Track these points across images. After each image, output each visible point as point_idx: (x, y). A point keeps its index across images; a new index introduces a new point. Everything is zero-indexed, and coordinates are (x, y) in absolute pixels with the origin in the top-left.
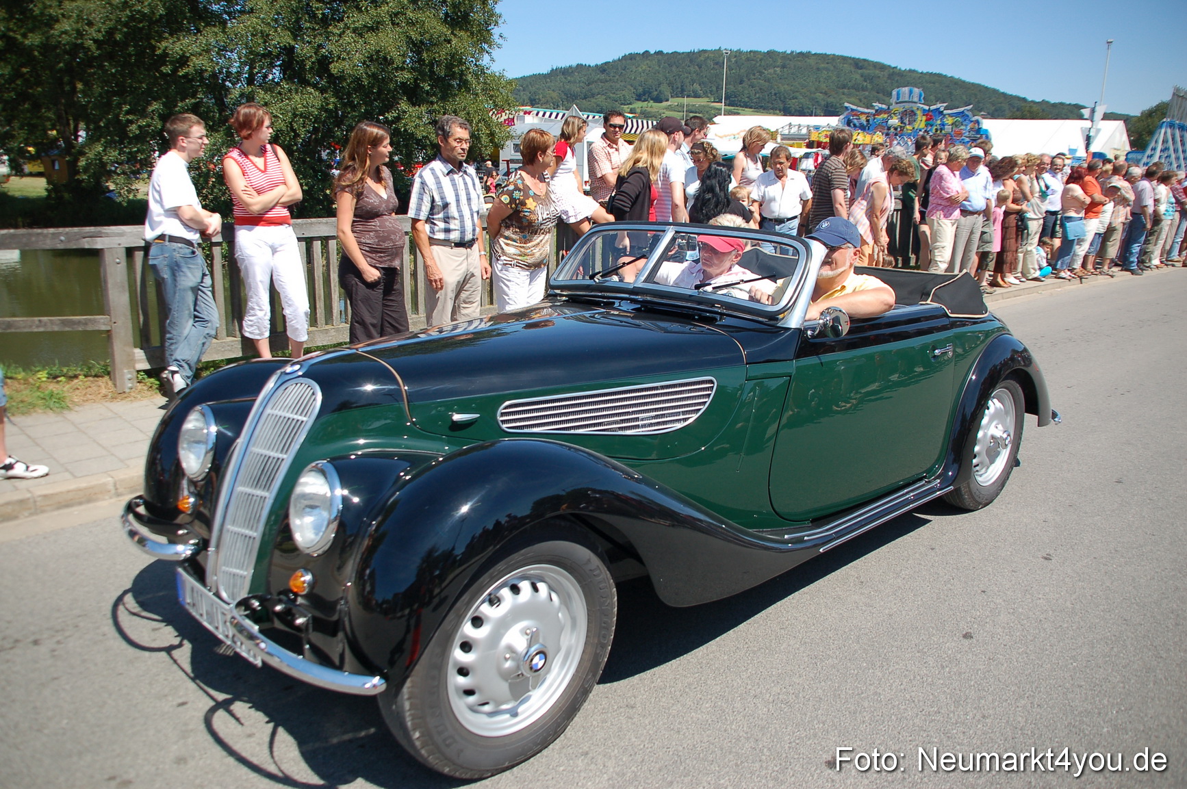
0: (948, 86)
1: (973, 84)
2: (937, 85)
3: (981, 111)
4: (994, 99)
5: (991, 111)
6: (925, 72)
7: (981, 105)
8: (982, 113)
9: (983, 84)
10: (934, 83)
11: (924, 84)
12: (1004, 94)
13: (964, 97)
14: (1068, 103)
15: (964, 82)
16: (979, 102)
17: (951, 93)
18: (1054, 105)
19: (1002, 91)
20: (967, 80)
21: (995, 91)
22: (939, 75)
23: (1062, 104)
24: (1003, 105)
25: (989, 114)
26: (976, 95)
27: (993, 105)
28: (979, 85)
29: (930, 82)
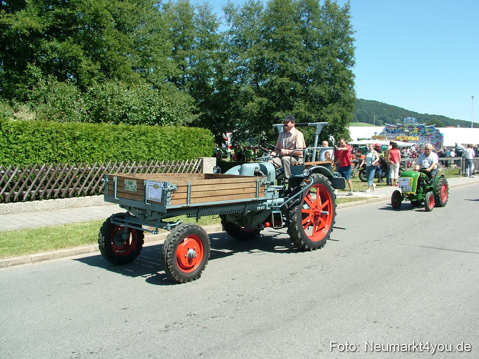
0: (380, 107)
1: (392, 106)
3: (397, 119)
5: (402, 119)
6: (368, 100)
8: (398, 120)
10: (373, 105)
12: (407, 111)
13: (388, 112)
14: (437, 115)
16: (395, 114)
18: (431, 116)
19: (406, 109)
21: (402, 109)
22: (375, 102)
23: (434, 115)
25: (400, 120)
26: (394, 111)
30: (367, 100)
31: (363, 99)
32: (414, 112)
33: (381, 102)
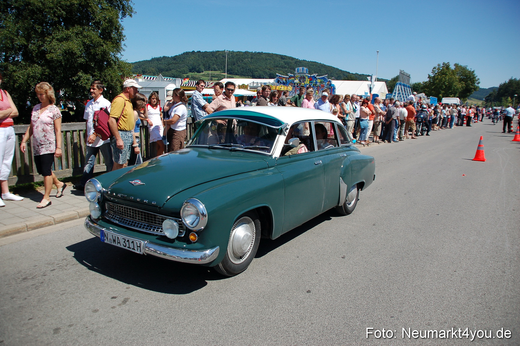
0: (318, 67)
2: (314, 66)
3: (332, 77)
4: (337, 72)
7: (332, 74)
8: (333, 78)
9: (332, 66)
10: (313, 65)
11: (310, 66)
12: (341, 71)
13: (325, 71)
14: (365, 74)
15: (325, 65)
16: (331, 73)
17: (320, 70)
18: (360, 75)
20: (326, 65)
21: (337, 69)
24: (341, 75)
25: (335, 78)
26: (330, 70)
27: (337, 75)
28: (331, 67)
29: (312, 65)
30: (308, 61)
31: (305, 60)
32: (347, 72)
33: (320, 63)
